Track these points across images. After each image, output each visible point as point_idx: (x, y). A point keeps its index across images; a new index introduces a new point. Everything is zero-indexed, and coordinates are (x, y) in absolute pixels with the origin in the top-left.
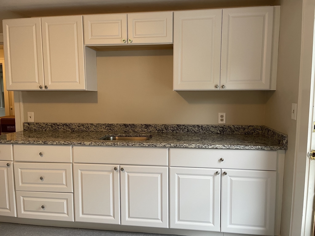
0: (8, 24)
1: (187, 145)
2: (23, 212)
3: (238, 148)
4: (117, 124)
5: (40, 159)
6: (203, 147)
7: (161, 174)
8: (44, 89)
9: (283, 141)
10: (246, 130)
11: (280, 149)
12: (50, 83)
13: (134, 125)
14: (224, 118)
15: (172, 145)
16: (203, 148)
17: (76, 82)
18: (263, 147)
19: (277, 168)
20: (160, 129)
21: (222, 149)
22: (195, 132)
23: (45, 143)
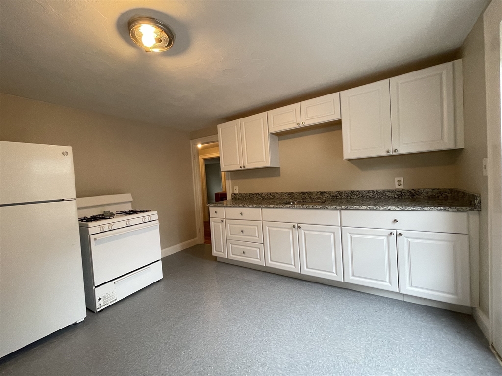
0: (221, 128)
1: (358, 207)
2: (231, 255)
3: (414, 208)
4: (296, 193)
5: (240, 217)
6: (375, 208)
7: (334, 233)
8: (243, 168)
9: (474, 201)
10: (430, 194)
11: (471, 210)
12: (246, 164)
13: (310, 192)
14: (402, 183)
15: (343, 207)
16: (375, 210)
17: (263, 161)
18: (447, 208)
19: (469, 231)
20: (334, 195)
21: (395, 210)
22: (370, 197)
23: (244, 206)
